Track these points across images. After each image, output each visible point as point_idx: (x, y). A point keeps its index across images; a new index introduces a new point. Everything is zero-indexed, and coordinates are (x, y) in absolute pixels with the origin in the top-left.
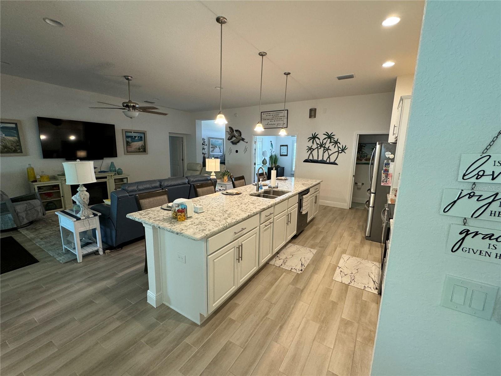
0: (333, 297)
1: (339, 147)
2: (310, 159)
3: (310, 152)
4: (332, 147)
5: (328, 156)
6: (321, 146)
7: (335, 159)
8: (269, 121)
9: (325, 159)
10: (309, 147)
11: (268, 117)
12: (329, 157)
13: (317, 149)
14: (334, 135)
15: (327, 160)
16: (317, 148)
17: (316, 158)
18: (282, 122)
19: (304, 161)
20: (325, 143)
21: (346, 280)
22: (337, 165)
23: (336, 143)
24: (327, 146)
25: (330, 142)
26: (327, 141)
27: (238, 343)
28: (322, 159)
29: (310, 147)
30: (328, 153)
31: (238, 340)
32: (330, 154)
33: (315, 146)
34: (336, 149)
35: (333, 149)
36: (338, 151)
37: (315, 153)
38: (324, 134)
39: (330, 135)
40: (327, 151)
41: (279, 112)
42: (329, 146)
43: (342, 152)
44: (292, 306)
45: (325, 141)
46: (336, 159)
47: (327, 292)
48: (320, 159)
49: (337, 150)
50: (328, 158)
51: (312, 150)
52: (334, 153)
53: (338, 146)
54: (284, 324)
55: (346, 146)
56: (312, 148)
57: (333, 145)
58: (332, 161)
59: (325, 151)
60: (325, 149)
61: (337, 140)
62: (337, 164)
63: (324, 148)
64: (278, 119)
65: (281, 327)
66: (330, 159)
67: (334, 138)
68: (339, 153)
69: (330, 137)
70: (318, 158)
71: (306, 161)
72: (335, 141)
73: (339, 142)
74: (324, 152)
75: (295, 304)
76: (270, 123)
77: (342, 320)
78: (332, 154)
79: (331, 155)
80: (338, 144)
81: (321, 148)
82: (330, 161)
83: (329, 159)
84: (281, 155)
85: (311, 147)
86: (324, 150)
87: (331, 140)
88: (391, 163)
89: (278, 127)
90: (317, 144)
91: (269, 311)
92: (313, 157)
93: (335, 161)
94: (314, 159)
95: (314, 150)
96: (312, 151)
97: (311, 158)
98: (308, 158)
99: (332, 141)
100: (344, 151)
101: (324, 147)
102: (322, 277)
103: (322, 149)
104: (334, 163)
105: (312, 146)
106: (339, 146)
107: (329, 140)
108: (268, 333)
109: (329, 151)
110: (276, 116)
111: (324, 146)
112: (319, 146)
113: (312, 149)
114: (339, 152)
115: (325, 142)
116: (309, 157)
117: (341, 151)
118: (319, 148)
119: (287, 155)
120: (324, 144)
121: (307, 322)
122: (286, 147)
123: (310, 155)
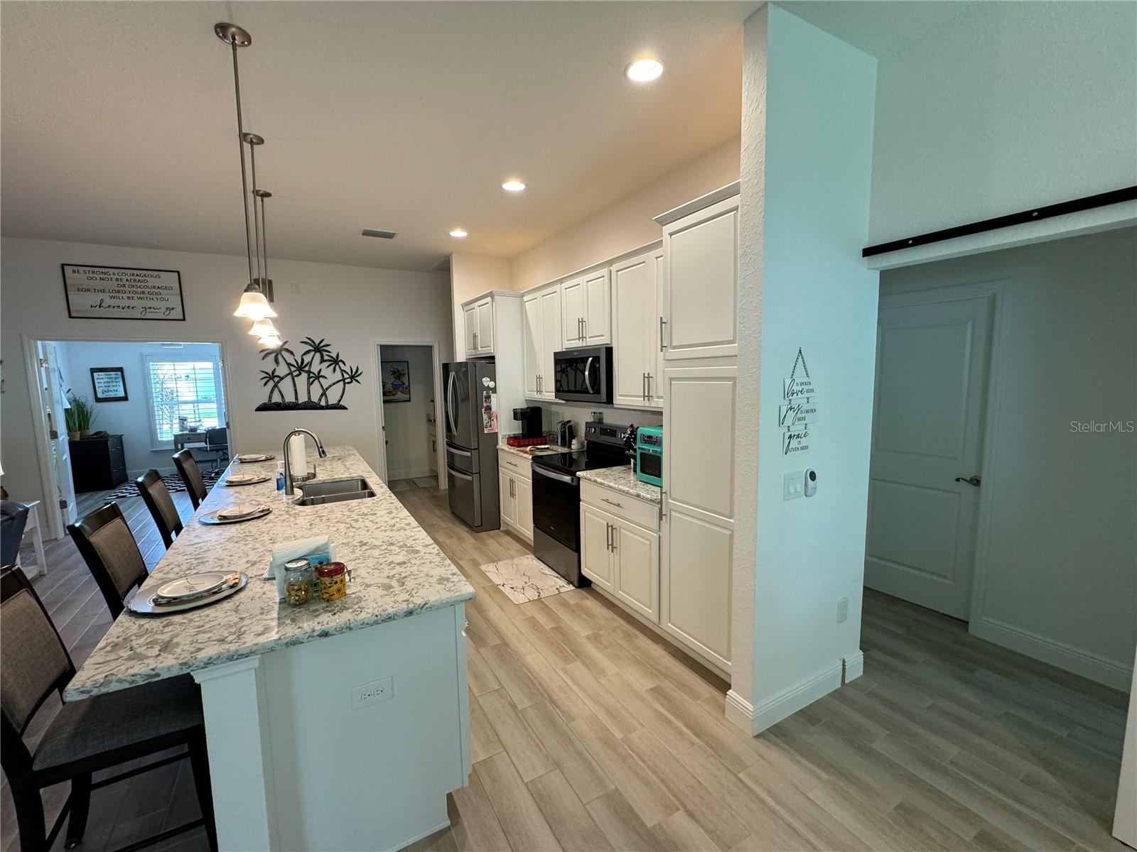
0: (547, 624)
1: (342, 371)
2: (273, 401)
3: (271, 384)
4: (327, 372)
5: (321, 392)
6: (300, 368)
7: (338, 398)
8: (106, 297)
9: (315, 399)
10: (266, 373)
11: (98, 284)
12: (324, 394)
13: (290, 377)
14: (328, 345)
15: (320, 400)
16: (291, 373)
17: (290, 398)
18: (164, 305)
19: (258, 409)
20: (310, 363)
21: (533, 595)
22: (347, 409)
23: (336, 361)
24: (315, 369)
25: (322, 361)
26: (313, 358)
27: (541, 771)
28: (307, 400)
29: (270, 373)
30: (322, 386)
31: (534, 769)
32: (325, 388)
33: (282, 370)
34: (338, 376)
35: (331, 375)
36: (344, 380)
37: (286, 386)
38: (302, 342)
39: (319, 344)
40: (316, 381)
41: (143, 272)
42: (320, 370)
43: (351, 382)
44: (525, 670)
45: (307, 359)
46: (342, 397)
47: (534, 624)
48: (303, 398)
49: (341, 378)
50: (322, 395)
51: (276, 379)
52: (334, 384)
53: (340, 368)
54: (549, 696)
55: (358, 367)
56: (276, 374)
57: (328, 366)
58: (333, 401)
59: (311, 380)
60: (311, 375)
61: (338, 356)
62: (344, 408)
63: (309, 375)
64: (144, 293)
65: (553, 702)
66: (326, 397)
67: (329, 352)
68: (345, 383)
69: (318, 348)
70: (297, 398)
71: (263, 408)
72: (331, 357)
73: (341, 361)
74: (310, 384)
75: (524, 666)
76: (108, 301)
77: (588, 638)
78: (330, 386)
79: (327, 389)
80: (340, 363)
81: (300, 374)
82: (327, 402)
83: (324, 397)
84: (98, 400)
85: (273, 372)
86: (309, 378)
87: (322, 356)
88: (492, 395)
89: (148, 316)
90: (289, 365)
91: (509, 702)
92: (282, 396)
93: (340, 401)
94: (287, 400)
95: (281, 379)
96: (278, 382)
97: (276, 398)
98: (270, 400)
99: (326, 358)
100: (356, 378)
101: (309, 372)
102: (501, 611)
103: (304, 375)
104: (338, 407)
105: (275, 370)
106: (342, 368)
107: (318, 355)
108: (552, 723)
109: (321, 379)
110: (132, 283)
111: (307, 369)
112: (293, 369)
113: (278, 377)
114: (346, 381)
115: (310, 360)
116: (270, 397)
117: (349, 380)
118: (295, 374)
119: (125, 398)
120: (306, 365)
121: (566, 671)
122: (119, 373)
123: (272, 392)
